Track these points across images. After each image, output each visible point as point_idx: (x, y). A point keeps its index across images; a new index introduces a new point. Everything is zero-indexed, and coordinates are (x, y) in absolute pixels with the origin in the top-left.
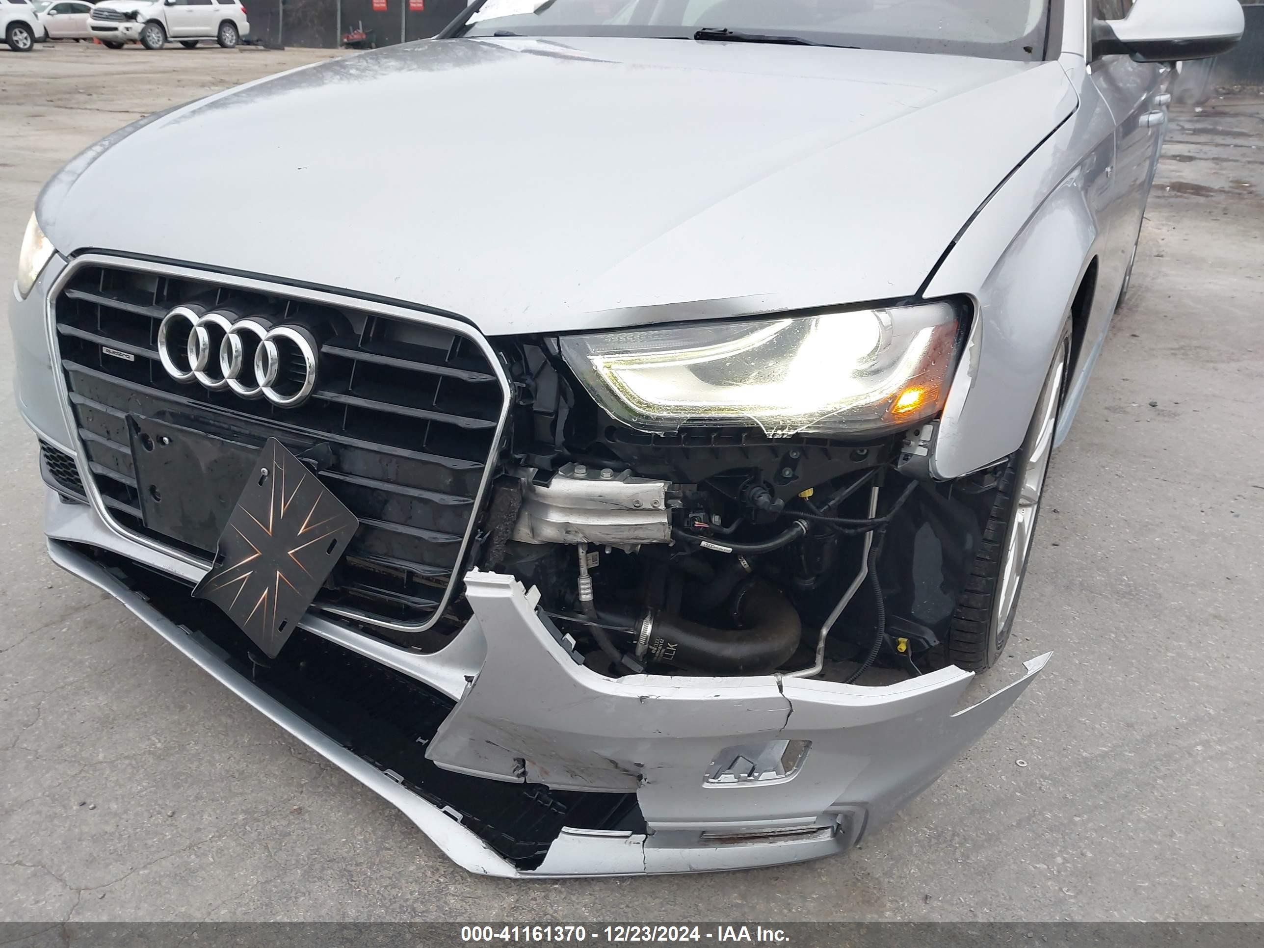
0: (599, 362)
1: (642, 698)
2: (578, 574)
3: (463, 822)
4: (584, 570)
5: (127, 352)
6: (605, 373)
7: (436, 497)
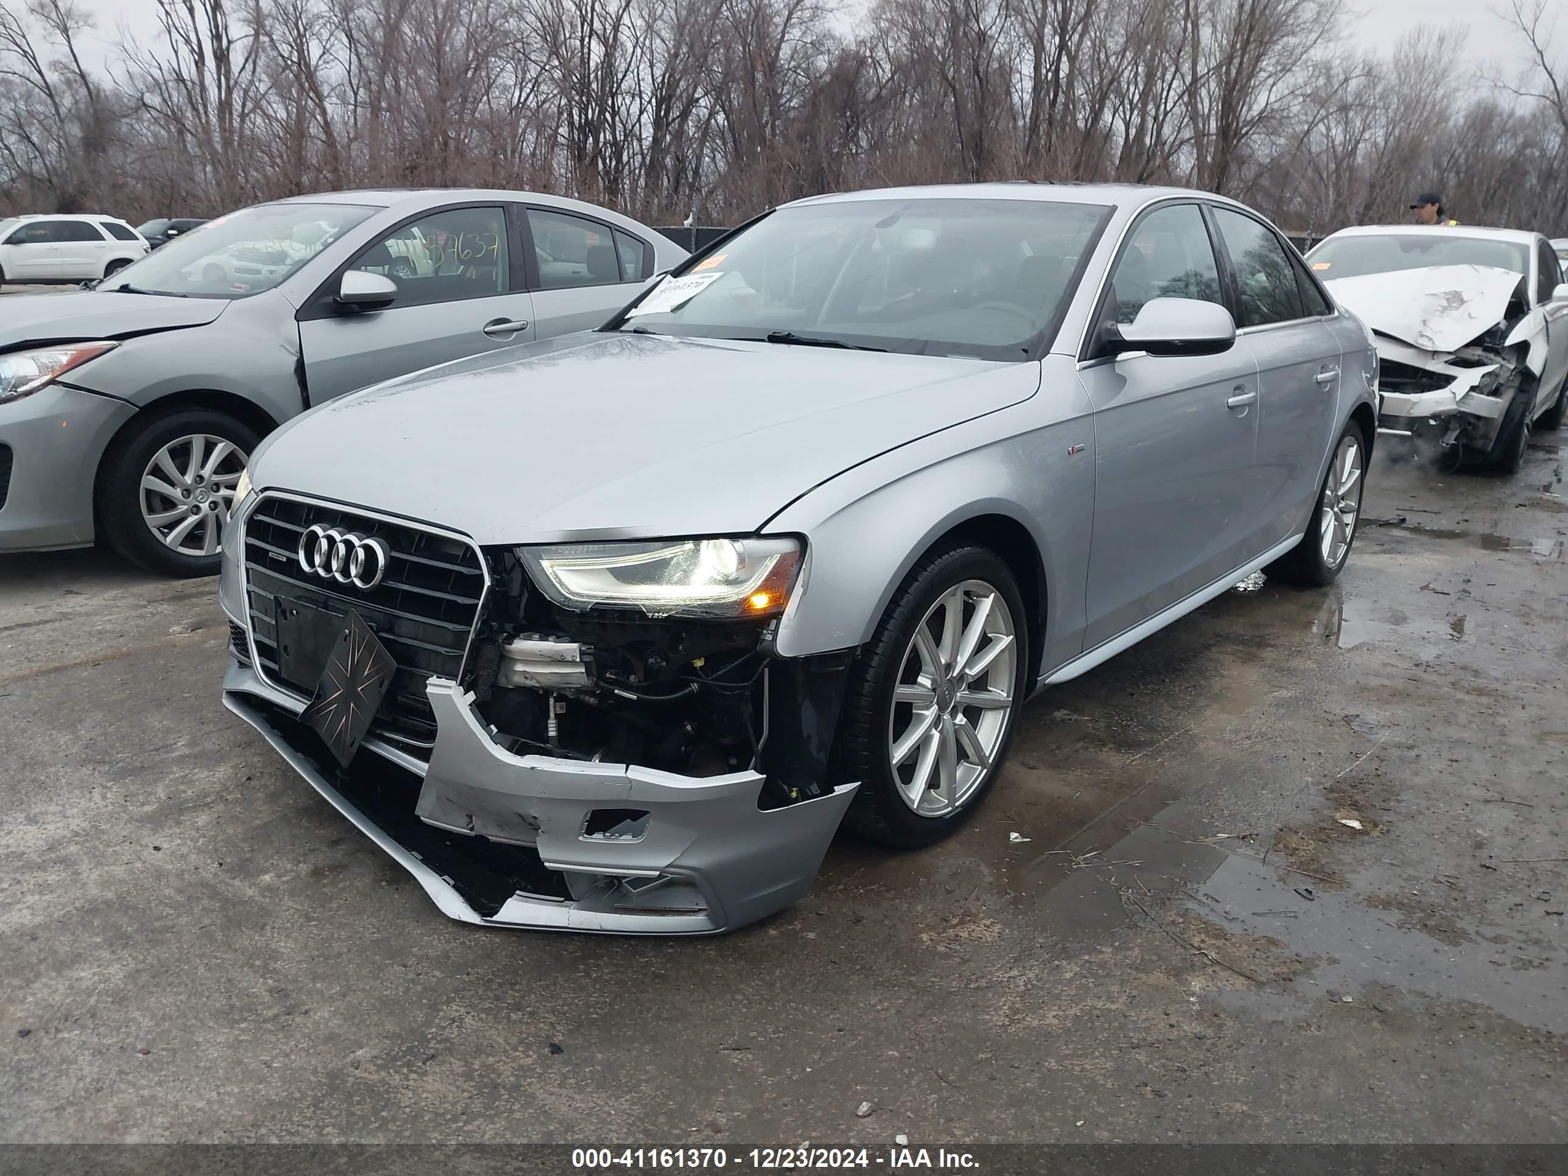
0: (546, 564)
1: (532, 768)
2: (549, 717)
3: (454, 887)
4: (552, 715)
5: (279, 554)
6: (549, 571)
7: (443, 650)
